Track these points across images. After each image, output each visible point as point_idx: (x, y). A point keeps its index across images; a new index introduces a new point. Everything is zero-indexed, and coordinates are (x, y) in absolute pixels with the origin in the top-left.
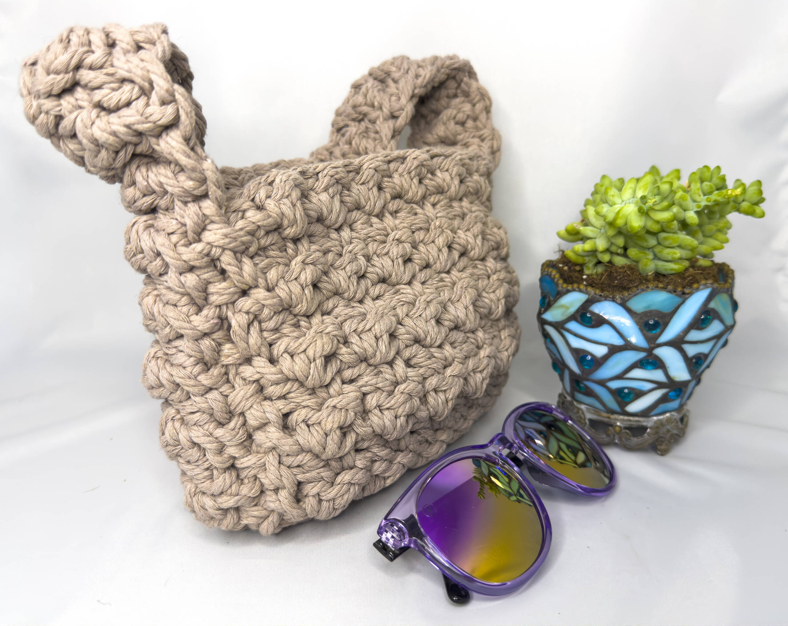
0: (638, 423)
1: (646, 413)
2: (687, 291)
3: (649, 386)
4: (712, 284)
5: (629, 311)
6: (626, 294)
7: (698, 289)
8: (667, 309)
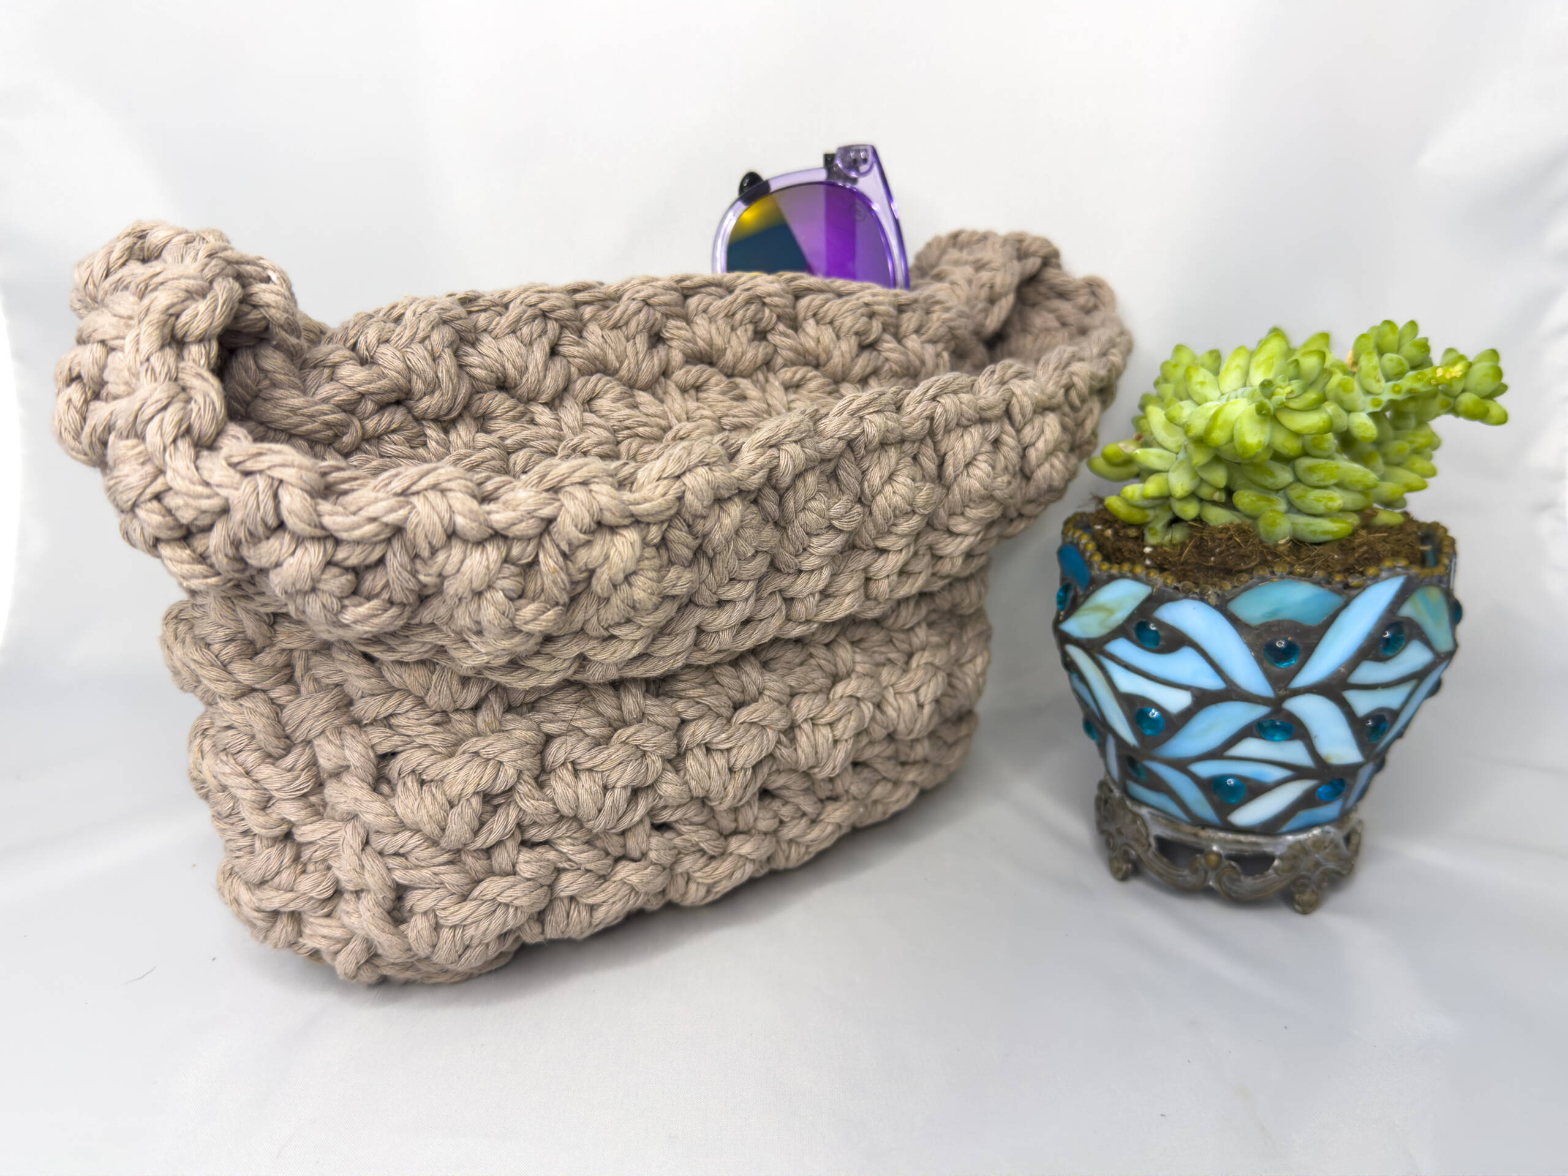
0: (1256, 849)
1: (1271, 827)
2: (1353, 581)
3: (1278, 774)
4: (1405, 568)
5: (1234, 621)
6: (1228, 586)
7: (1376, 579)
8: (1312, 617)
